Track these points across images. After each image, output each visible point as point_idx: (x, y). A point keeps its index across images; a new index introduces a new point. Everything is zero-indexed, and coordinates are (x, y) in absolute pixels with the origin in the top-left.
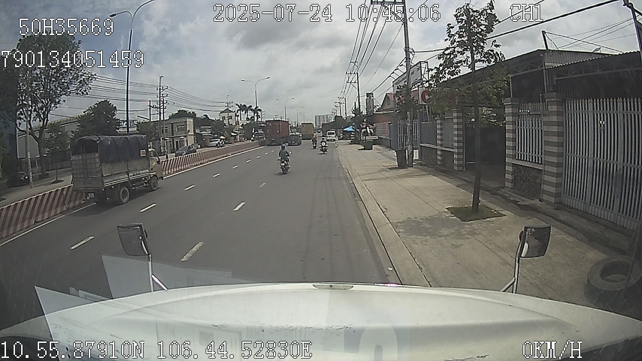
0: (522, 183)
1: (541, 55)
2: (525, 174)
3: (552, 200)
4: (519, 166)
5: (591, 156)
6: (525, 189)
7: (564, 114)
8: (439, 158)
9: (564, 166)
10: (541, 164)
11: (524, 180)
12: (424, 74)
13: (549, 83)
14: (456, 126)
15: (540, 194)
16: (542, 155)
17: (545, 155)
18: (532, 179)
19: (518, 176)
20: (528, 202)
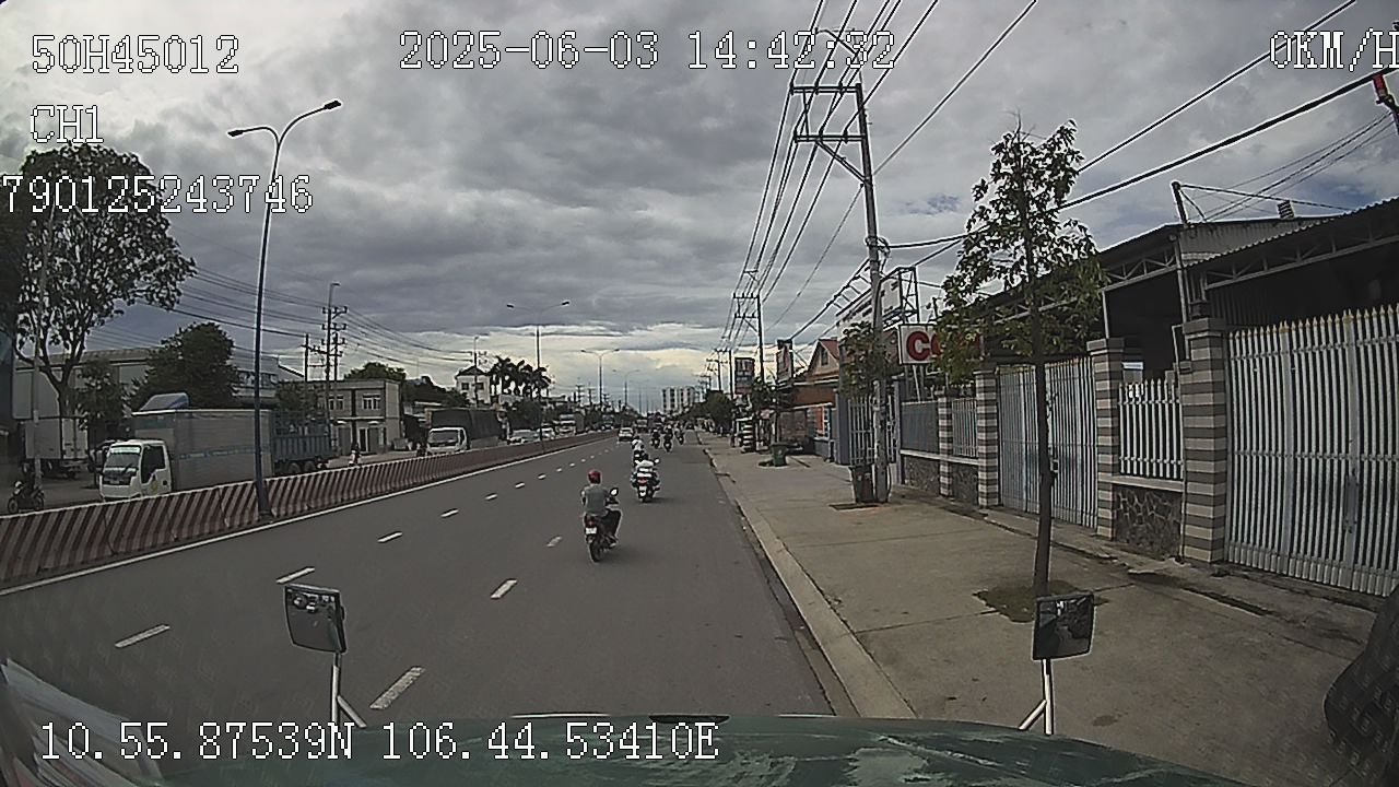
0: (1135, 525)
1: (1172, 238)
2: (1141, 506)
3: (1207, 556)
4: (1127, 490)
5: (1289, 449)
6: (1141, 538)
7: (1226, 363)
8: (943, 480)
9: (1229, 479)
10: (1178, 479)
11: (1140, 517)
12: (908, 295)
13: (1192, 300)
14: (981, 410)
15: (1179, 545)
16: (1178, 458)
17: (1186, 459)
18: (1156, 515)
19: (1126, 512)
20: (1152, 566)
